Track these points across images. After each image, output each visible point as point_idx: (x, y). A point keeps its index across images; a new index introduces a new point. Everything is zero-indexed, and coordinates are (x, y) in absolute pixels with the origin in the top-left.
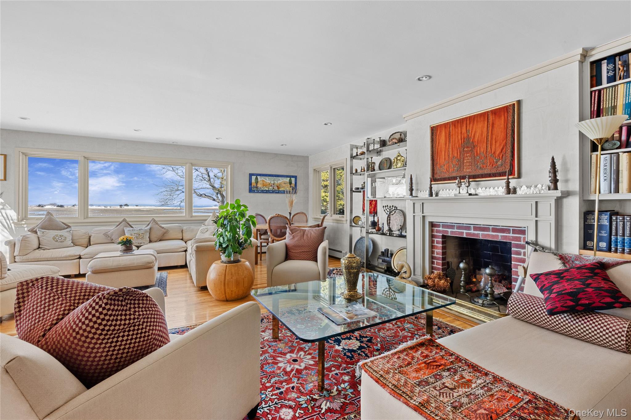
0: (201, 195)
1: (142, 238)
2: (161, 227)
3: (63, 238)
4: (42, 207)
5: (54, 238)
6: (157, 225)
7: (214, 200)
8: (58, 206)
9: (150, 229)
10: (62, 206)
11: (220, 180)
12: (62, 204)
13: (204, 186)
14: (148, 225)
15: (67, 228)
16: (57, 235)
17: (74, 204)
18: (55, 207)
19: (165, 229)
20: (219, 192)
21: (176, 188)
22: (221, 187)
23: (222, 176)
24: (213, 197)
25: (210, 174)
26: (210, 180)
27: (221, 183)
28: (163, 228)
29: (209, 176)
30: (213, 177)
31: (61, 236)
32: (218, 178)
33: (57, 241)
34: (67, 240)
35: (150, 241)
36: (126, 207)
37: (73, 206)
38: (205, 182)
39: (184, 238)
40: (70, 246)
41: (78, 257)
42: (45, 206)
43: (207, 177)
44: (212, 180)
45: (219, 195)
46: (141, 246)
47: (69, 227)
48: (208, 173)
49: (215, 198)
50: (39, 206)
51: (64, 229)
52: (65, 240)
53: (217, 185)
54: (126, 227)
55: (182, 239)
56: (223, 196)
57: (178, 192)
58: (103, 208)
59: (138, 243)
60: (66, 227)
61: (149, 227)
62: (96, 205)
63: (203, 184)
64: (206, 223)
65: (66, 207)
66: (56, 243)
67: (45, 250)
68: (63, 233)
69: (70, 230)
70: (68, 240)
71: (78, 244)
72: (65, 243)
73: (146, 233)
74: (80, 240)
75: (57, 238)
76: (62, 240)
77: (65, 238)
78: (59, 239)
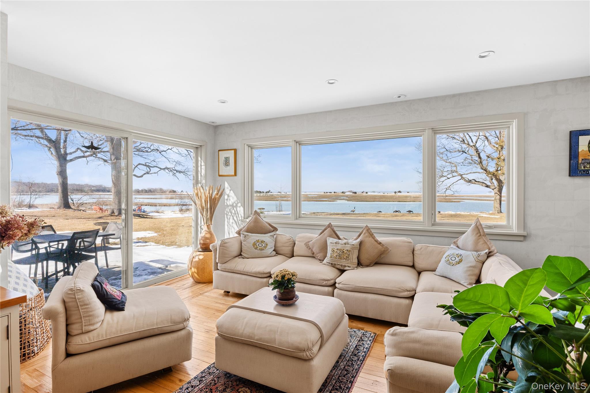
0: (470, 181)
1: (347, 258)
2: (377, 241)
3: (264, 245)
4: (344, 193)
5: (254, 244)
6: (371, 238)
7: (487, 186)
9: (361, 243)
10: (355, 193)
11: (495, 161)
12: (356, 191)
13: (474, 170)
14: (359, 236)
15: (273, 231)
16: (258, 241)
17: (362, 191)
19: (383, 245)
20: (494, 176)
21: (440, 174)
22: (497, 170)
23: (498, 156)
24: (485, 182)
25: (481, 155)
26: (481, 162)
27: (497, 164)
28: (380, 243)
29: (480, 158)
30: (486, 158)
31: (262, 242)
32: (493, 159)
33: (256, 248)
34: (268, 247)
35: (360, 264)
36: (399, 194)
38: (476, 165)
39: (416, 265)
40: (270, 255)
41: (268, 275)
43: (477, 159)
44: (484, 163)
45: (494, 181)
46: (345, 271)
47: (275, 229)
48: (479, 154)
49: (489, 184)
50: (343, 193)
51: (270, 232)
52: (265, 247)
53: (492, 169)
54: (330, 236)
55: (413, 267)
56: (500, 182)
57: (443, 179)
59: (341, 266)
60: (272, 229)
61: (359, 240)
63: (472, 168)
64: (461, 240)
66: (257, 251)
67: (243, 258)
68: (267, 238)
69: (275, 235)
70: (270, 247)
71: (281, 252)
72: (265, 252)
73: (354, 249)
74: (284, 248)
75: (257, 244)
76: (262, 247)
77: (267, 245)
78: (259, 245)
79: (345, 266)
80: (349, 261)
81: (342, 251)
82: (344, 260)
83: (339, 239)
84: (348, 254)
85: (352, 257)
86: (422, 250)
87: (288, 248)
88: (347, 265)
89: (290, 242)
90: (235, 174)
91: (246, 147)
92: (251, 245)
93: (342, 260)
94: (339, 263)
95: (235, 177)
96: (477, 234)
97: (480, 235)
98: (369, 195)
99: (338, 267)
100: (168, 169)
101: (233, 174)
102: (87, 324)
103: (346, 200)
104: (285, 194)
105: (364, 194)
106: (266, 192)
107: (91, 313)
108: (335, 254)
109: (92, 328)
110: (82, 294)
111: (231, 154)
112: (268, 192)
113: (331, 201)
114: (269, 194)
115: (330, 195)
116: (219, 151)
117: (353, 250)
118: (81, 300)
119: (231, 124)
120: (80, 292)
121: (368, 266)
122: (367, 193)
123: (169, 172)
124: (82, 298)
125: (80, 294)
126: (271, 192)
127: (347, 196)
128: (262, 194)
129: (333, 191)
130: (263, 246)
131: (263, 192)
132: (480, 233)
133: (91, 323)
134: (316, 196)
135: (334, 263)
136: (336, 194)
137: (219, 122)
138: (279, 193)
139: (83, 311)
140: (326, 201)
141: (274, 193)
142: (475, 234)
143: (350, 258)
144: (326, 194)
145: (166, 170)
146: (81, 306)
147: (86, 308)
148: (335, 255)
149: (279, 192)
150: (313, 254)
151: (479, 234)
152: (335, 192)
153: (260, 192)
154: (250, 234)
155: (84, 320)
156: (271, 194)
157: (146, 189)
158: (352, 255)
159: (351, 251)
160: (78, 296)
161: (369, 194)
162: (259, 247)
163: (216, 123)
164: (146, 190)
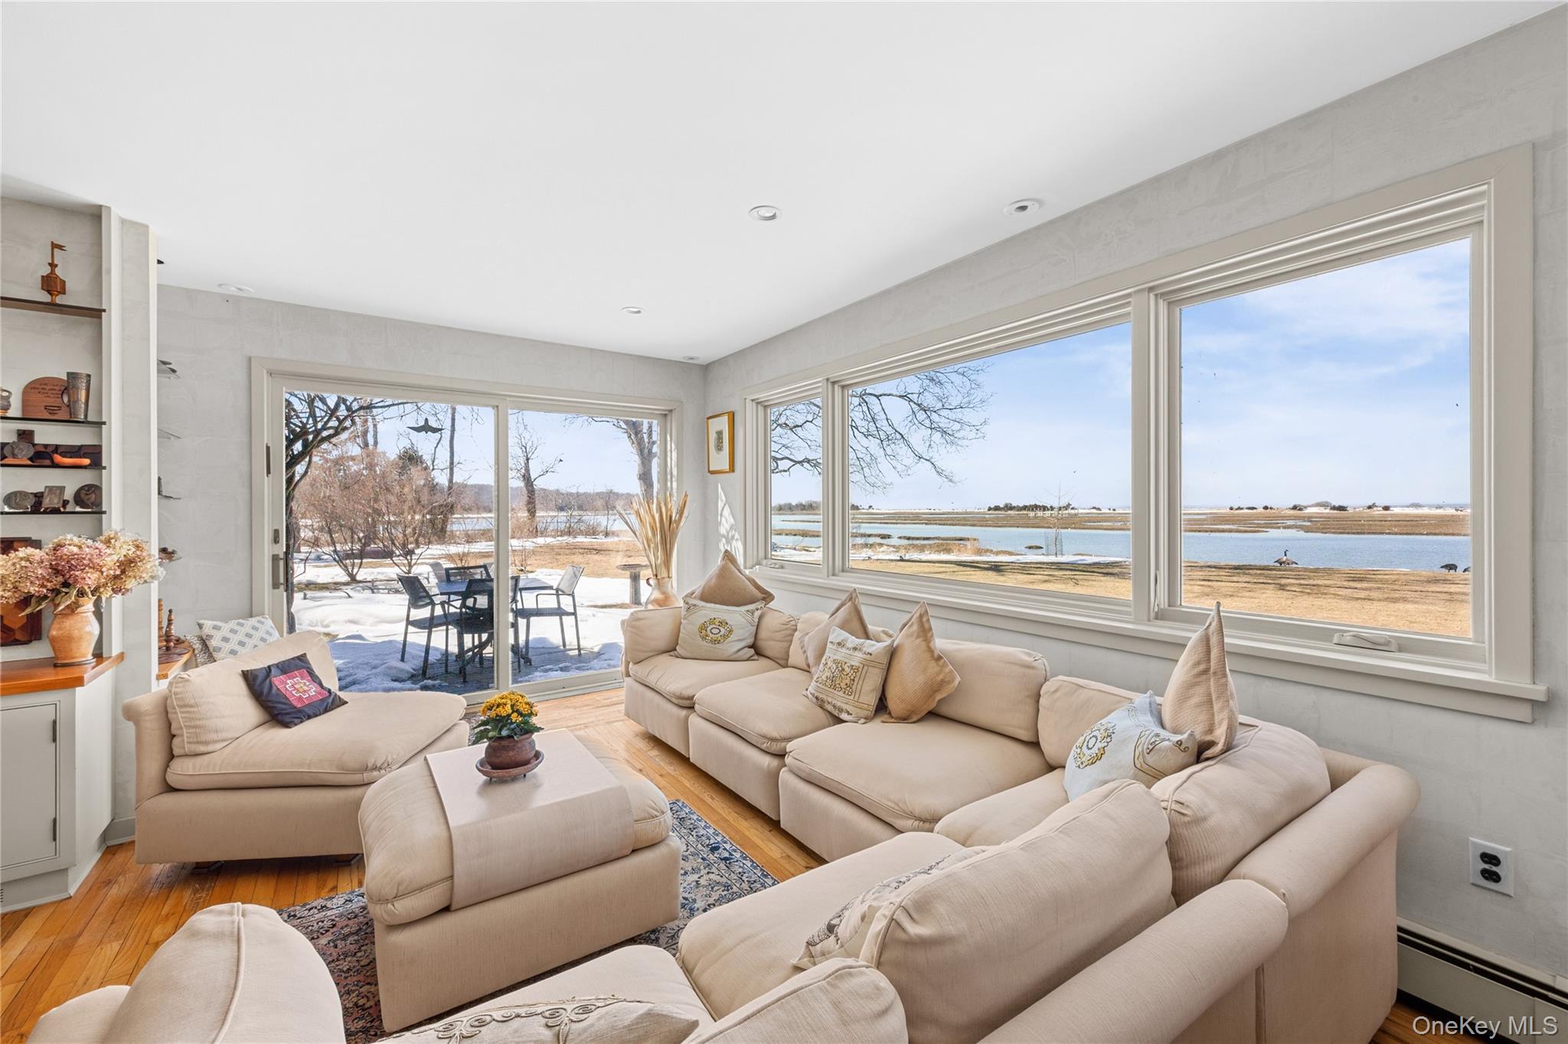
1: (849, 689)
4: (1300, 509)
5: (704, 628)
8: (1334, 508)
9: (892, 653)
10: (1342, 508)
12: (1342, 504)
15: (759, 600)
16: (712, 621)
17: (1371, 504)
18: (1328, 511)
28: (939, 657)
31: (721, 623)
33: (704, 638)
34: (733, 637)
35: (883, 711)
37: (1370, 507)
39: (1043, 740)
42: (1306, 507)
46: (841, 721)
47: (767, 597)
50: (1295, 508)
51: (749, 602)
52: (725, 637)
58: (1452, 512)
59: (835, 706)
60: (759, 595)
62: (1430, 507)
65: (1351, 511)
66: (704, 643)
67: (677, 657)
68: (737, 617)
69: (757, 610)
70: (736, 639)
71: (768, 653)
72: (721, 647)
73: (868, 666)
74: (773, 643)
75: (709, 629)
76: (717, 636)
77: (730, 631)
78: (713, 631)
79: (841, 710)
80: (852, 697)
81: (841, 666)
82: (841, 693)
83: (867, 636)
84: (852, 678)
85: (859, 686)
86: (1058, 694)
87: (781, 644)
88: (845, 707)
89: (786, 629)
90: (732, 469)
91: (749, 404)
92: (696, 629)
93: (836, 692)
94: (830, 700)
95: (732, 474)
96: (1198, 663)
97: (1206, 671)
98: (1396, 515)
99: (829, 708)
100: (808, 461)
101: (726, 467)
102: (191, 740)
103: (1301, 528)
104: (1112, 511)
105: (1378, 512)
106: (1060, 509)
107: (198, 723)
108: (826, 674)
109: (202, 749)
110: (184, 686)
111: (722, 423)
112: (1067, 507)
113: (1246, 532)
114: (1067, 512)
115: (1247, 514)
116: (708, 418)
117: (866, 668)
118: (179, 696)
119: (726, 357)
120: (181, 682)
121: (904, 719)
122: (1386, 508)
123: (812, 468)
124: (181, 693)
125: (181, 685)
126: (1073, 509)
127: (1309, 518)
128: (1048, 513)
129: (1259, 504)
130: (722, 633)
131: (1052, 508)
132: (1209, 660)
133: (199, 740)
134: (1204, 517)
135: (820, 696)
136: (1273, 511)
137: (705, 355)
138: (1094, 511)
139: (183, 715)
140: (1230, 531)
141: (1081, 511)
142: (1190, 664)
143: (854, 687)
144: (1237, 511)
145: (805, 464)
146: (180, 707)
147: (188, 712)
148: (824, 677)
149: (1094, 508)
150: (808, 666)
151: (1202, 667)
152: (1266, 508)
153: (1045, 508)
154: (703, 604)
155: (187, 733)
156: (1073, 511)
157: (804, 503)
158: (860, 682)
159: (860, 670)
160: (177, 690)
161: (1396, 511)
162: (711, 635)
163: (698, 358)
164: (804, 506)
